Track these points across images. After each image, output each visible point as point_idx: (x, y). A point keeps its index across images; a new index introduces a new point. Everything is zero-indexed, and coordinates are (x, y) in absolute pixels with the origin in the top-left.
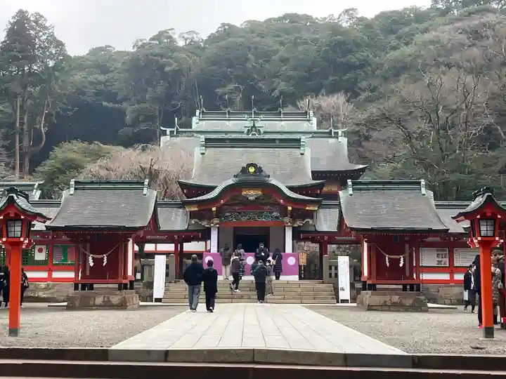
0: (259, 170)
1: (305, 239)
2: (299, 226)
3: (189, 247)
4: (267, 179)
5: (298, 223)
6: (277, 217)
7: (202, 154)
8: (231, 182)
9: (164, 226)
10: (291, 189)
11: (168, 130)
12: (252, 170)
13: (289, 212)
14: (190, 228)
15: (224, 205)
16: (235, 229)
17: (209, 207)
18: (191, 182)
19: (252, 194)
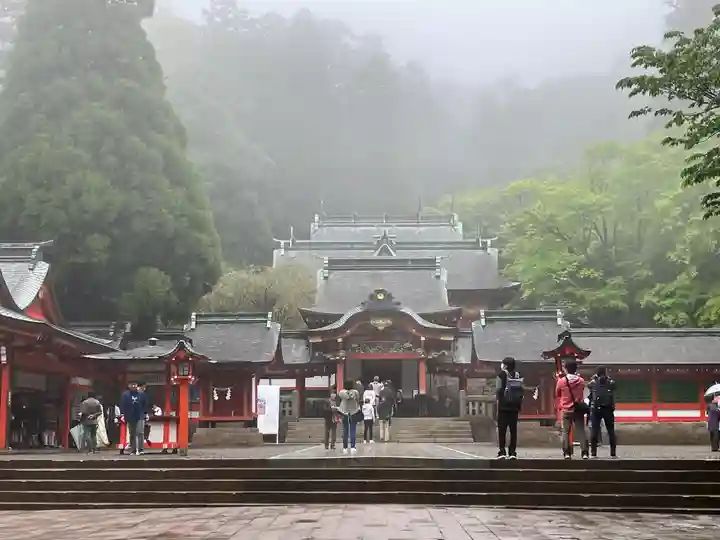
0: (389, 297)
1: (443, 372)
2: (434, 358)
3: (312, 382)
4: (398, 306)
5: (433, 355)
6: (410, 349)
7: (326, 278)
8: (358, 310)
9: (287, 360)
10: (424, 316)
11: (282, 242)
12: (381, 297)
13: (422, 343)
14: (313, 362)
15: (352, 335)
16: (363, 361)
17: (334, 338)
18: (313, 309)
19: (381, 323)
